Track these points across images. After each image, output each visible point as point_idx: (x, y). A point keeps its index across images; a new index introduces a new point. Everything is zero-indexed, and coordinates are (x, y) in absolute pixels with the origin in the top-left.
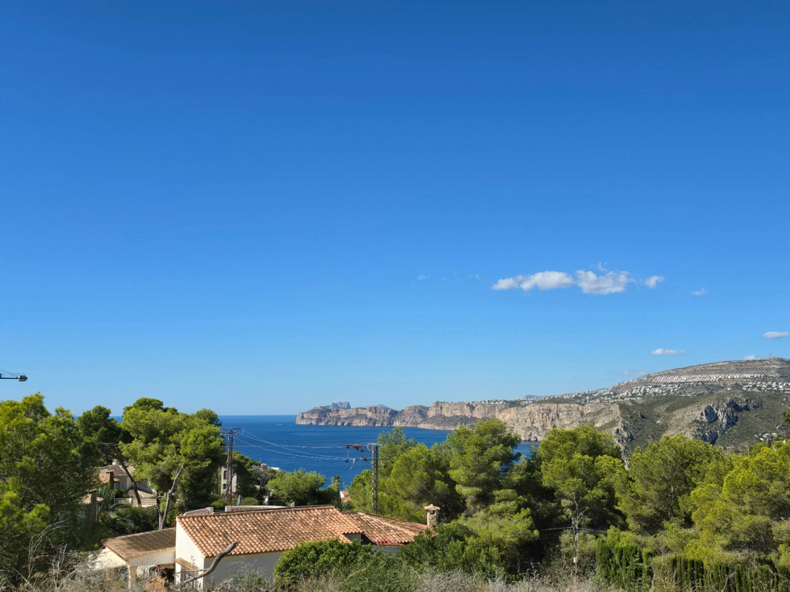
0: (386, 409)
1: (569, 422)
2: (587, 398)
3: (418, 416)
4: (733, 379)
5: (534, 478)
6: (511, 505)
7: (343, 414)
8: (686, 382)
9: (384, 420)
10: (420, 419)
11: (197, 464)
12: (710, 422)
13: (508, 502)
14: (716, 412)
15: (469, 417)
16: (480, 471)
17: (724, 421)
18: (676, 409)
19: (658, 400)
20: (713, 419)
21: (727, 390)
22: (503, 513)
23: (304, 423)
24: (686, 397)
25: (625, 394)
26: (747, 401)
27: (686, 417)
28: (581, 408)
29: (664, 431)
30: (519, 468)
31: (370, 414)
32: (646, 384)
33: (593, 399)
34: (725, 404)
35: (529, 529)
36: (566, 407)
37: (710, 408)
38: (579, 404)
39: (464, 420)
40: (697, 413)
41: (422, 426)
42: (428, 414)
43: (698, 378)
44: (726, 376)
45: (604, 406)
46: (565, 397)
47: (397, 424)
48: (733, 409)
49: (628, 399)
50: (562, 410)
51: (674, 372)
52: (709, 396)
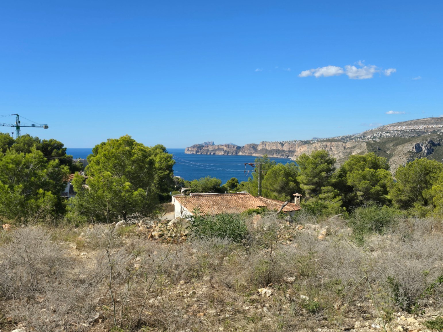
0: (234, 146)
1: (337, 153)
2: (348, 139)
3: (252, 149)
4: (432, 128)
5: (342, 181)
6: (331, 194)
7: (211, 148)
8: (405, 130)
9: (233, 152)
10: (254, 151)
11: (162, 173)
12: (417, 152)
13: (329, 193)
14: (421, 146)
15: (281, 150)
16: (314, 177)
17: (425, 152)
18: (399, 145)
19: (389, 140)
20: (419, 151)
21: (428, 134)
22: (326, 198)
23: (189, 153)
24: (405, 138)
25: (370, 137)
26: (439, 140)
27: (404, 150)
28: (344, 144)
29: (391, 157)
30: (335, 176)
31: (225, 148)
32: (382, 131)
33: (351, 140)
34: (427, 142)
35: (341, 206)
36: (336, 144)
37: (418, 145)
38: (343, 142)
39: (278, 151)
40: (410, 147)
41: (254, 155)
42: (258, 148)
43: (413, 127)
44: (428, 126)
45: (358, 144)
46: (335, 139)
47: (240, 154)
48: (431, 145)
49: (371, 139)
50: (333, 146)
51: (398, 124)
52: (418, 137)
